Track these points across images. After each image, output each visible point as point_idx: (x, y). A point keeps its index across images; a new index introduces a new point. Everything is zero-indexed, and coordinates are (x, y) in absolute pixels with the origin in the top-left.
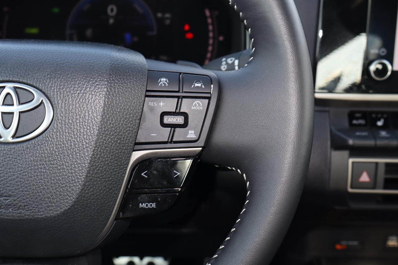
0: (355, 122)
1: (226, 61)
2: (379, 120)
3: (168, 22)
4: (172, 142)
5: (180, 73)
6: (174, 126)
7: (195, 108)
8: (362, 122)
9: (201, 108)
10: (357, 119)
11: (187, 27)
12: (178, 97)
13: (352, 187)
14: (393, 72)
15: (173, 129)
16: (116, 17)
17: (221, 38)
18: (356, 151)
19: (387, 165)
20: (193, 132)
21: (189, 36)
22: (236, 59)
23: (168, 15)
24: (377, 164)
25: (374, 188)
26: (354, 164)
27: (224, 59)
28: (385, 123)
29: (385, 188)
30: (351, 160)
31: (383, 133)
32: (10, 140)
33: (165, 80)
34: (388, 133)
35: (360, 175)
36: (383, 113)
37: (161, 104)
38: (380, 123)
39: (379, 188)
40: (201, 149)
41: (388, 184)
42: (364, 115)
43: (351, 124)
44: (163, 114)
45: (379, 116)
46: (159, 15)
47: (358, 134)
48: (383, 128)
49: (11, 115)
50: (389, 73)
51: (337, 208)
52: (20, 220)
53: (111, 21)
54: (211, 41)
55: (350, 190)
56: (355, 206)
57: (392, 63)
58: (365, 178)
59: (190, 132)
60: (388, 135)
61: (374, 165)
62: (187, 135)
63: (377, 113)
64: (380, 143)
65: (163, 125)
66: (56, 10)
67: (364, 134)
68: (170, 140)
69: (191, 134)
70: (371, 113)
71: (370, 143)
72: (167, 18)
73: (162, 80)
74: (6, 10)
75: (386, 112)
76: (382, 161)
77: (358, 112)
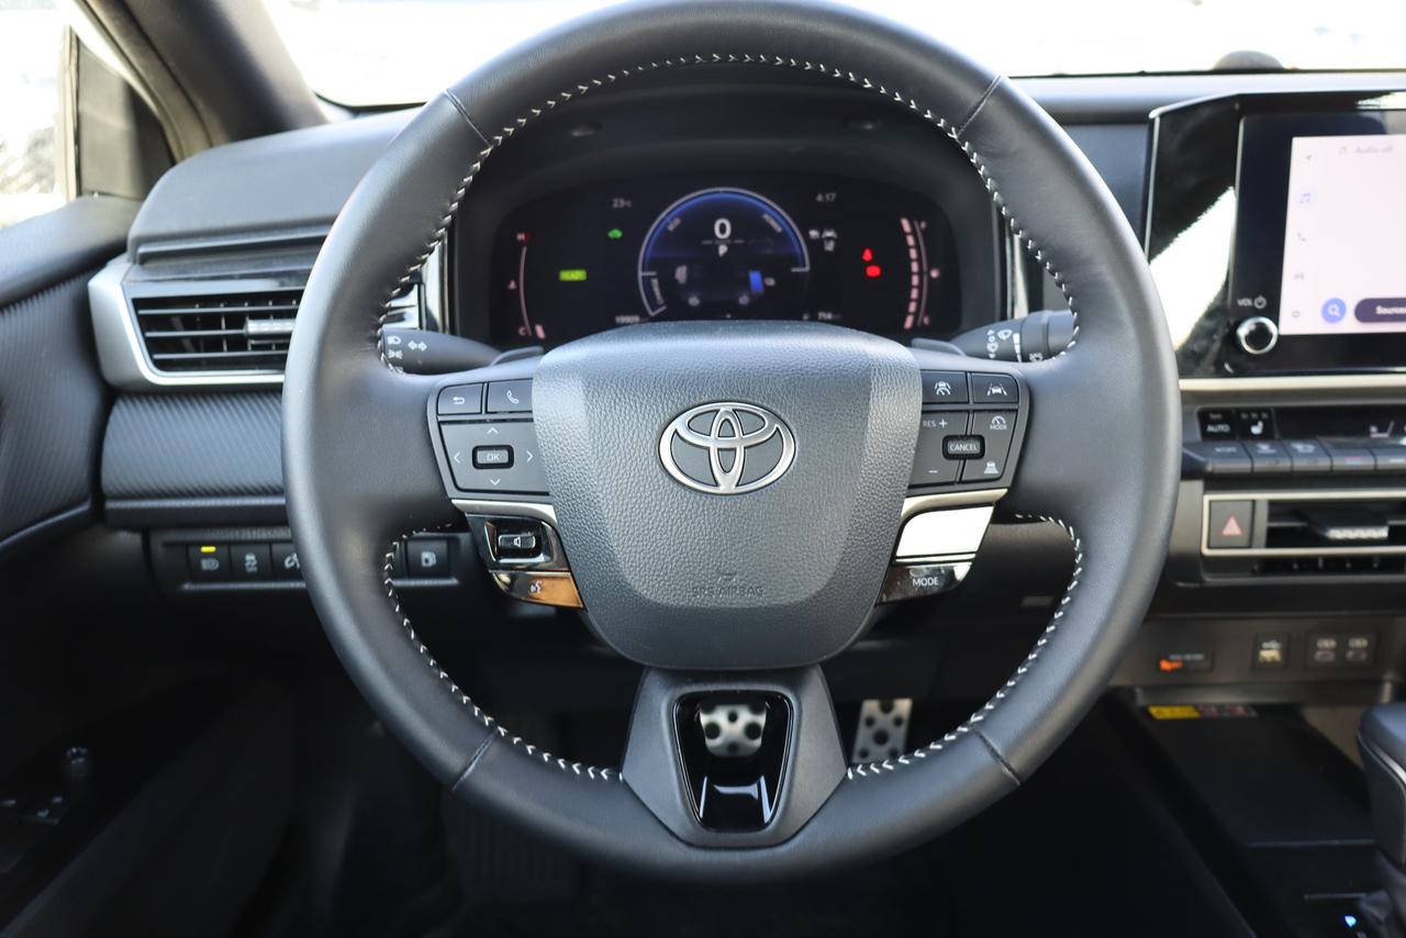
0: (1210, 429)
1: (995, 335)
2: (1256, 424)
3: (830, 247)
4: (961, 482)
5: (966, 372)
6: (964, 457)
7: (994, 427)
8: (1224, 428)
9: (1005, 427)
10: (1215, 423)
11: (867, 255)
12: (968, 411)
13: (1209, 547)
14: (1281, 338)
15: (962, 462)
16: (730, 242)
17: (934, 274)
18: (1216, 482)
19: (1272, 503)
20: (993, 465)
21: (873, 271)
22: (1014, 332)
23: (829, 234)
24: (1254, 502)
25: (1249, 546)
26: (1213, 504)
27: (991, 332)
28: (1265, 428)
29: (1269, 545)
30: (1207, 498)
31: (1264, 448)
32: (733, 489)
33: (944, 385)
34: (1271, 448)
35: (1224, 524)
36: (1259, 411)
37: (943, 423)
38: (1256, 430)
39: (1258, 547)
40: (1005, 491)
41: (1274, 538)
42: (1228, 416)
43: (1206, 435)
44: (947, 439)
45: (1254, 416)
46: (814, 234)
47: (1218, 450)
48: (1264, 437)
49: (733, 453)
50: (1273, 342)
51: (1181, 584)
52: (750, 609)
53: (723, 250)
54: (915, 280)
55: (1206, 552)
56: (1210, 580)
57: (1276, 322)
58: (1232, 529)
59: (988, 465)
60: (1272, 451)
61: (1249, 505)
62: (984, 470)
63: (1248, 411)
64: (1261, 465)
65: (948, 456)
66: (616, 234)
67: (1229, 450)
68: (958, 480)
69: (991, 469)
70: (1239, 411)
71: (1243, 465)
72: (829, 239)
73: (940, 385)
74: (521, 237)
75: (1267, 410)
76: (1264, 496)
77: (1215, 411)
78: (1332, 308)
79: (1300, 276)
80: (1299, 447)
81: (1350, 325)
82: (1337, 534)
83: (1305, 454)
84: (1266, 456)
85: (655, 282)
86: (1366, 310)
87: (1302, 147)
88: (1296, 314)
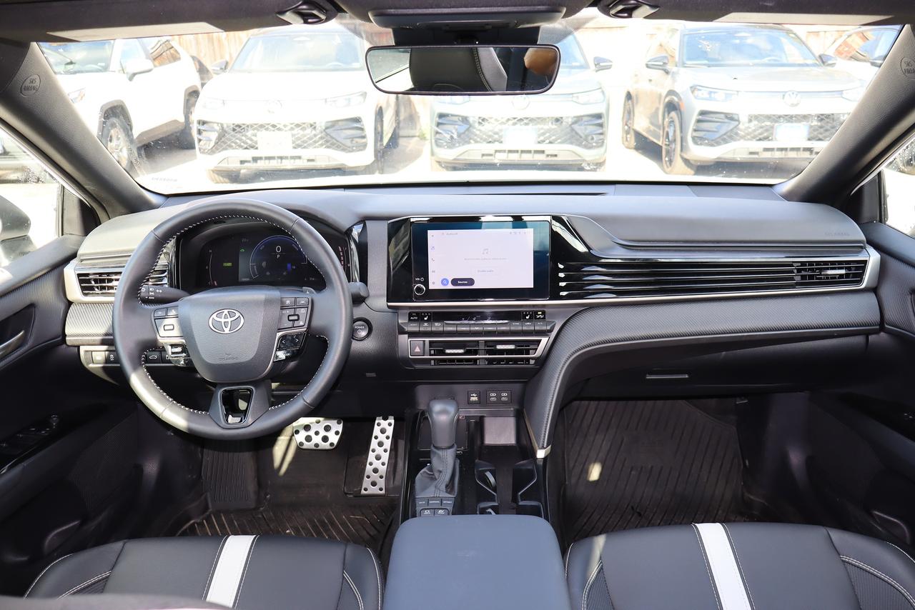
0: (412, 318)
2: (426, 316)
5: (295, 298)
6: (294, 320)
7: (302, 312)
8: (416, 318)
9: (305, 312)
10: (413, 316)
12: (294, 308)
13: (411, 355)
15: (294, 322)
16: (280, 254)
19: (430, 342)
20: (302, 322)
24: (425, 341)
25: (423, 355)
26: (411, 342)
28: (428, 318)
29: (429, 355)
30: (409, 340)
31: (426, 324)
34: (429, 324)
35: (415, 348)
36: (428, 313)
38: (425, 319)
39: (426, 355)
40: (306, 329)
41: (431, 352)
42: (418, 314)
43: (410, 320)
44: (289, 316)
47: (413, 325)
48: (427, 321)
50: (430, 291)
53: (278, 256)
55: (410, 357)
56: (418, 366)
57: (429, 285)
58: (418, 350)
61: (423, 342)
62: (300, 324)
63: (425, 313)
64: (422, 329)
65: (289, 320)
66: (243, 250)
67: (416, 325)
68: (293, 327)
70: (422, 313)
71: (416, 329)
74: (210, 251)
75: (430, 312)
76: (427, 340)
77: (414, 312)
78: (444, 281)
79: (434, 272)
80: (436, 324)
81: (450, 287)
82: (448, 351)
83: (437, 326)
84: (426, 327)
85: (255, 267)
86: (455, 282)
87: (430, 233)
88: (433, 283)
